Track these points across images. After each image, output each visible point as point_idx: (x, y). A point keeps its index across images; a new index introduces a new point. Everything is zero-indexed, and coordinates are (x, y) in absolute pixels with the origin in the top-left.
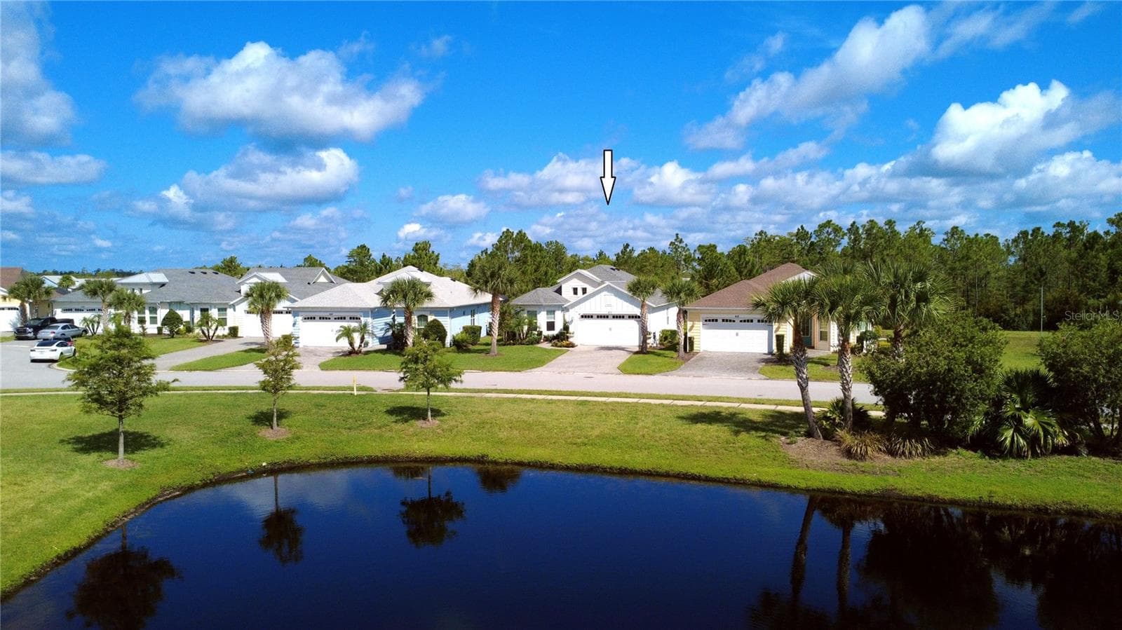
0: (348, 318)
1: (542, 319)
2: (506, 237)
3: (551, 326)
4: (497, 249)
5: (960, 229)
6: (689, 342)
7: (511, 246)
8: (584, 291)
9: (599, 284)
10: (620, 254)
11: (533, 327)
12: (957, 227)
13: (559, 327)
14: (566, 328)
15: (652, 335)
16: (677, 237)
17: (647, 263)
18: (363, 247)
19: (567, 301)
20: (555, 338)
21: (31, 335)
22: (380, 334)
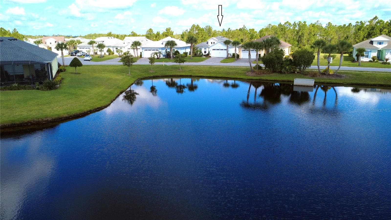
0: (155, 50)
1: (203, 51)
2: (193, 27)
3: (205, 52)
4: (191, 30)
5: (331, 23)
6: (238, 56)
7: (195, 29)
8: (214, 43)
9: (218, 41)
10: (227, 31)
11: (201, 52)
12: (330, 23)
13: (207, 52)
14: (209, 53)
15: (230, 54)
16: (244, 26)
17: (235, 34)
18: (151, 29)
19: (209, 46)
20: (206, 55)
21: (74, 55)
22: (164, 54)
